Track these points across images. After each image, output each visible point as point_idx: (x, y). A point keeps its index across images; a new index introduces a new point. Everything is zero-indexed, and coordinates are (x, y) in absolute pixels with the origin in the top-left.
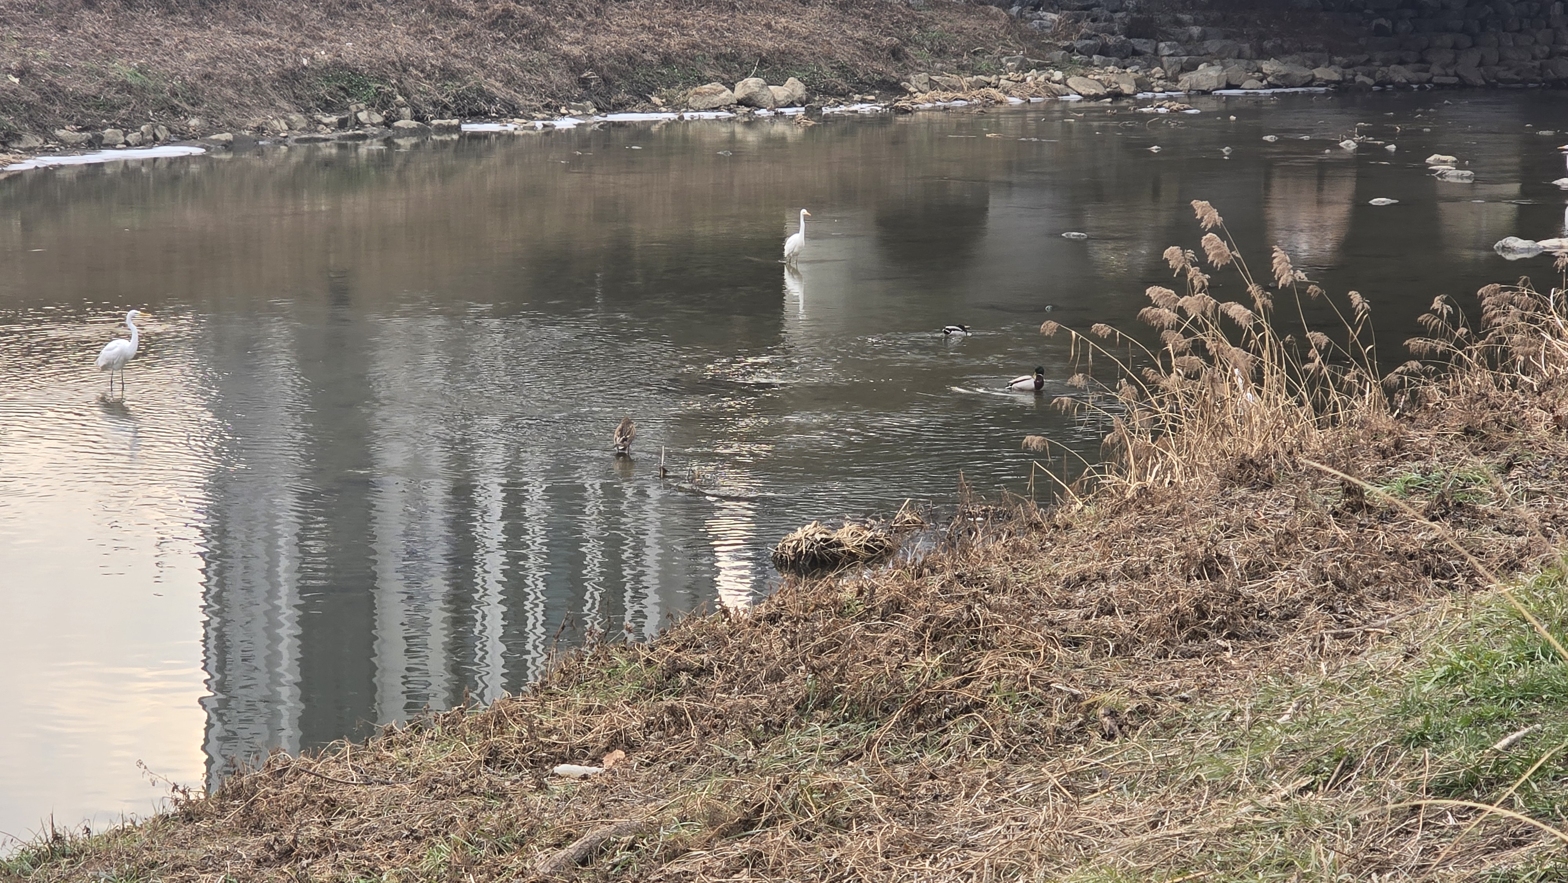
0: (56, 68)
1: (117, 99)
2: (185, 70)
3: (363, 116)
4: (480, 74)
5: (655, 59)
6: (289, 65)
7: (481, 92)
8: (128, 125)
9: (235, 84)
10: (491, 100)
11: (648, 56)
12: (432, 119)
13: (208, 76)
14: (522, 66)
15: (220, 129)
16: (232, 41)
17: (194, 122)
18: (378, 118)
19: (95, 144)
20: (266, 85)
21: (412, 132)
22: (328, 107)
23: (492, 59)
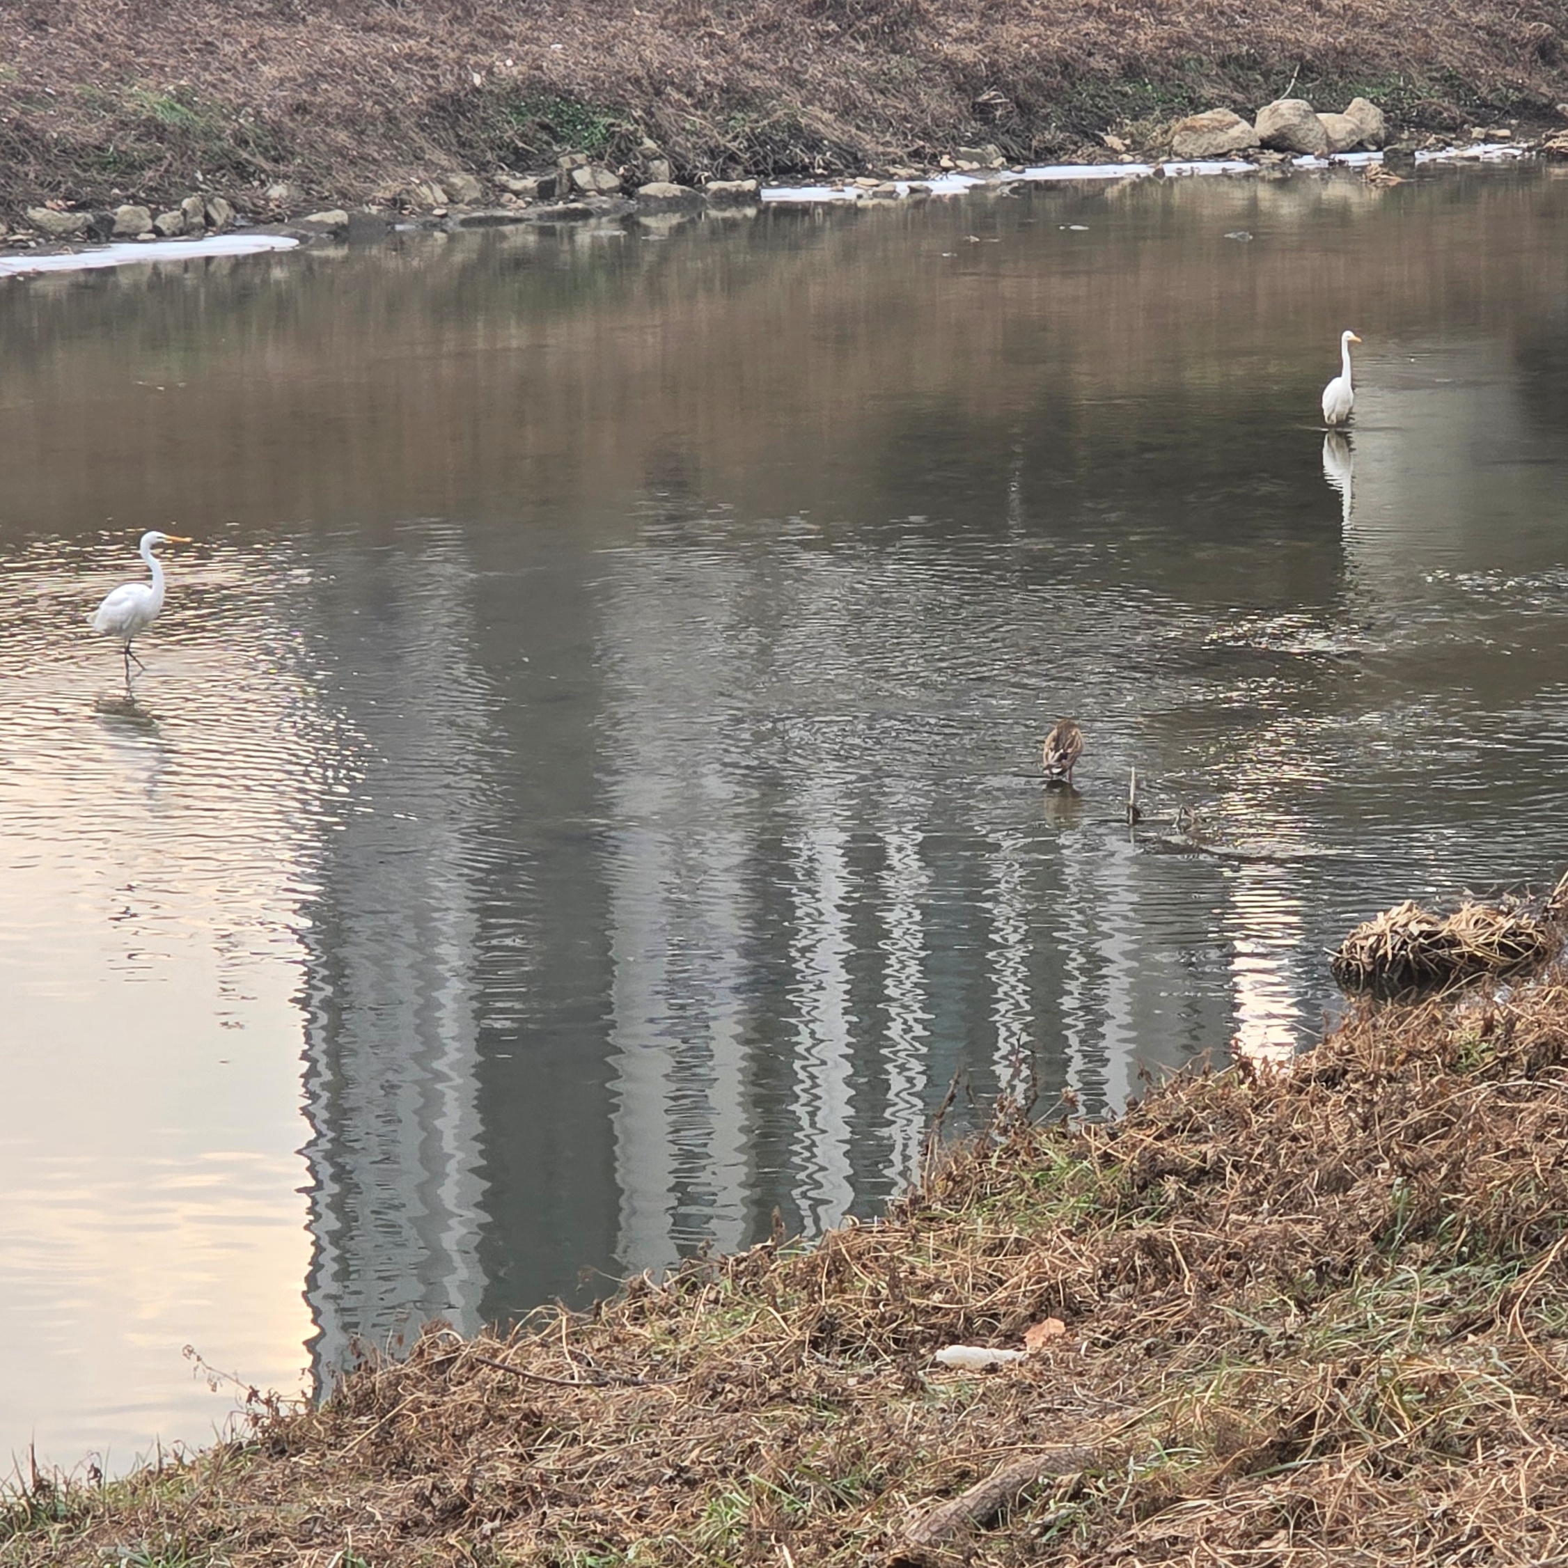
0: (27, 97)
1: (139, 150)
2: (261, 96)
3: (582, 177)
4: (795, 98)
5: (1111, 67)
6: (448, 85)
7: (796, 131)
8: (159, 199)
9: (350, 121)
10: (814, 145)
11: (1098, 62)
12: (708, 179)
13: (301, 108)
14: (869, 81)
15: (324, 204)
16: (346, 43)
17: (277, 191)
18: (609, 180)
19: (101, 233)
20: (407, 123)
21: (671, 204)
22: (520, 161)
23: (815, 71)
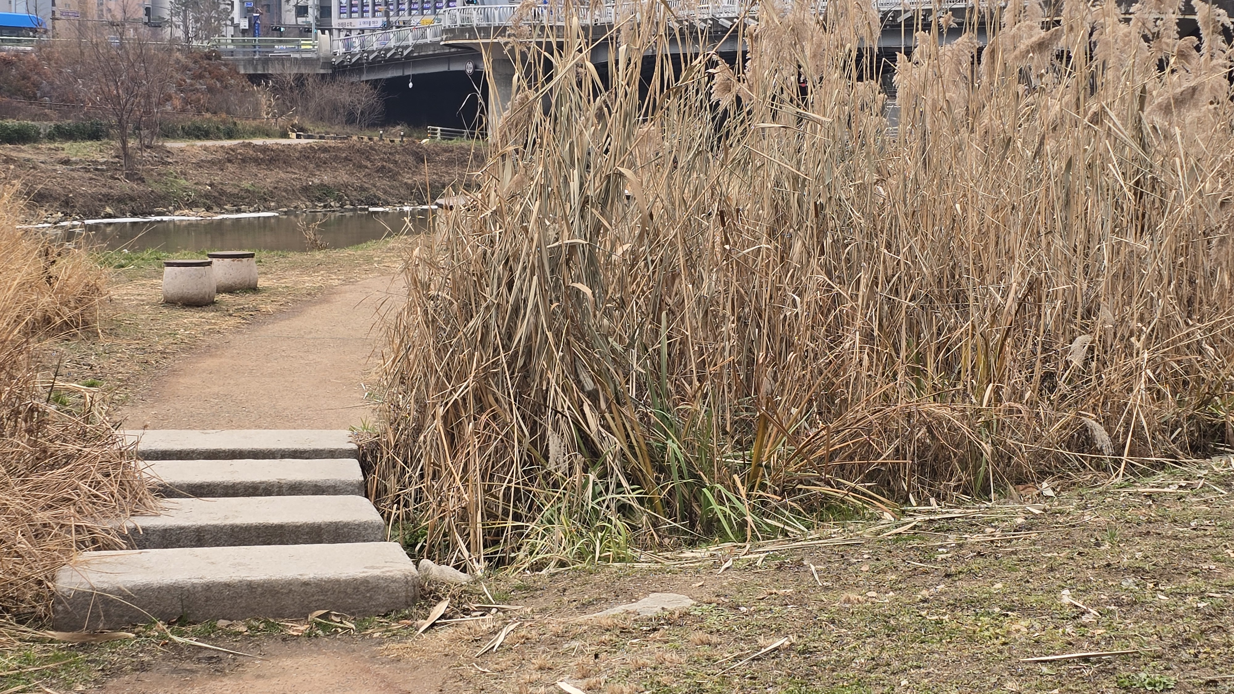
0: (222, 184)
1: (245, 195)
2: (268, 185)
3: (332, 204)
4: (375, 189)
5: (439, 185)
6: (304, 184)
7: (375, 196)
8: (250, 204)
9: (286, 190)
10: (379, 199)
11: (437, 184)
12: (358, 206)
13: (276, 188)
14: (390, 187)
15: (282, 207)
16: (282, 175)
17: (273, 204)
18: (338, 205)
19: (239, 211)
20: (297, 192)
21: (351, 210)
22: (320, 200)
23: (378, 184)
